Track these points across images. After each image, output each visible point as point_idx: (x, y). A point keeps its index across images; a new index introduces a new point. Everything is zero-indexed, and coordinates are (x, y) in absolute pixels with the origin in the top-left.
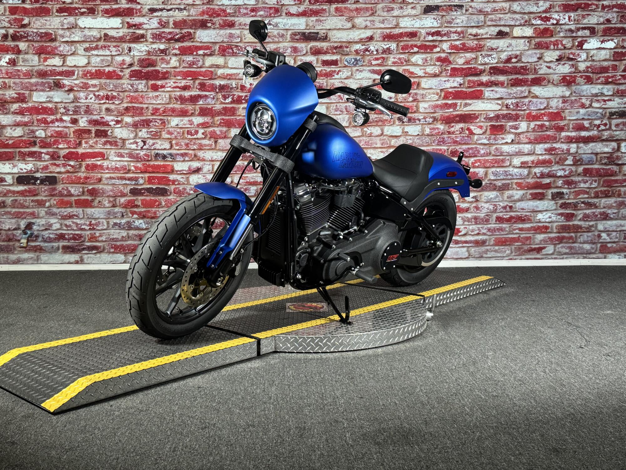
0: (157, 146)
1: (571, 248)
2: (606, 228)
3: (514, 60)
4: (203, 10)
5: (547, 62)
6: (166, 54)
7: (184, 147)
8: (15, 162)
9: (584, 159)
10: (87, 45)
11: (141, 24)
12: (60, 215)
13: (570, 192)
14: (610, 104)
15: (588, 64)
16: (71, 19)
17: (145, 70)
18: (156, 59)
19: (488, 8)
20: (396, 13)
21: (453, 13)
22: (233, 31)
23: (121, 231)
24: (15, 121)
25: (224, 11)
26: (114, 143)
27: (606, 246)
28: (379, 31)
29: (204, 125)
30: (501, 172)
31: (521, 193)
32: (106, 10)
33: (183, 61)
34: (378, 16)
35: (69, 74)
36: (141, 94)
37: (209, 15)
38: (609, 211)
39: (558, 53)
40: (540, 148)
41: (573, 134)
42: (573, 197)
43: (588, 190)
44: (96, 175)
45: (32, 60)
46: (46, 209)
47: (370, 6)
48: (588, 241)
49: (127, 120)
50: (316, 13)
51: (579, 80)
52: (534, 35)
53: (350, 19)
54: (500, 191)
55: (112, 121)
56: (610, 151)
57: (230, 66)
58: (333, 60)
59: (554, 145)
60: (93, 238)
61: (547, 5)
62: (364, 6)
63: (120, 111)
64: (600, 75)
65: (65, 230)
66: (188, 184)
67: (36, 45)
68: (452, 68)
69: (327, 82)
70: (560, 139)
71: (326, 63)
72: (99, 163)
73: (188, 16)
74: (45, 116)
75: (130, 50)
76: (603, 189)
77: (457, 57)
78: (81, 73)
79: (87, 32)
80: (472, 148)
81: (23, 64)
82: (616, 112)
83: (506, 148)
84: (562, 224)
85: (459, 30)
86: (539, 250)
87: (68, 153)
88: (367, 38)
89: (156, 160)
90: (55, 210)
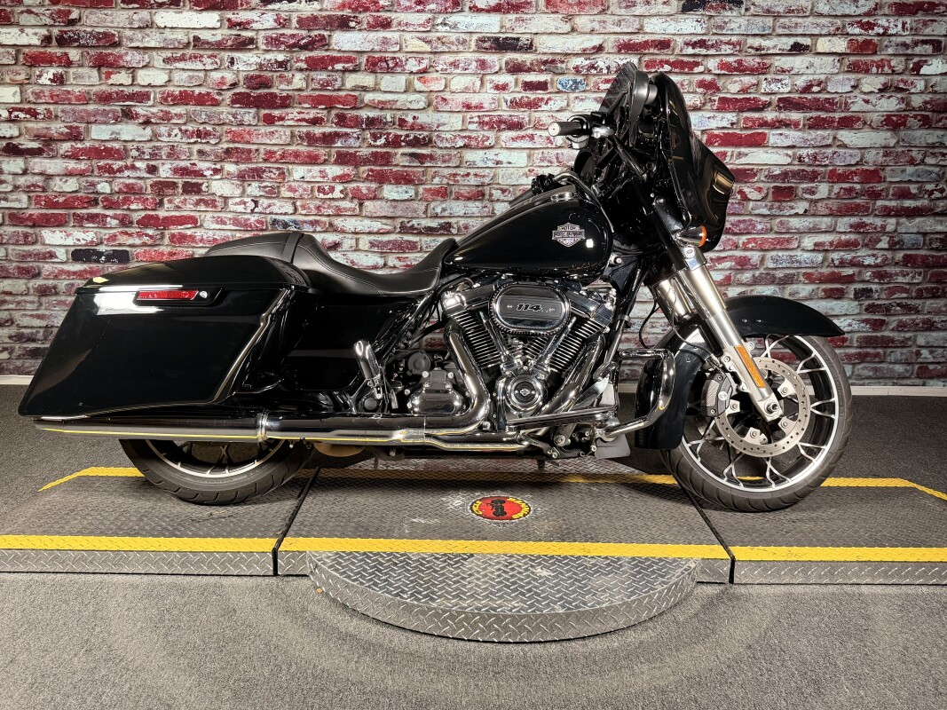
0: (275, 209)
1: (876, 370)
3: (815, 89)
4: (343, 2)
5: (865, 93)
6: (286, 69)
7: (314, 212)
8: (69, 230)
9: (906, 241)
10: (168, 54)
11: (248, 23)
15: (928, 97)
16: (144, 14)
17: (255, 94)
18: (272, 76)
19: (780, 6)
20: (639, 10)
21: (726, 13)
22: (388, 35)
24: (66, 168)
25: (376, 3)
26: (213, 203)
27: (927, 368)
28: (612, 38)
29: (343, 179)
31: (810, 287)
34: (612, 14)
35: (142, 97)
36: (247, 129)
37: (353, 9)
39: (882, 79)
40: (844, 223)
41: (893, 204)
42: (885, 297)
43: (908, 287)
45: (89, 77)
48: (902, 360)
50: (516, 8)
51: (911, 121)
52: (848, 51)
53: (568, 18)
54: (780, 284)
57: (382, 89)
58: (539, 83)
59: (865, 219)
61: (870, 4)
67: (92, 52)
68: (720, 99)
69: (529, 117)
70: (874, 210)
71: (529, 86)
72: (189, 232)
73: (321, 10)
74: (110, 162)
75: (232, 62)
76: (929, 285)
77: (729, 81)
78: (158, 96)
79: (169, 35)
81: (75, 82)
83: (795, 223)
84: (866, 334)
85: (734, 39)
88: (594, 48)
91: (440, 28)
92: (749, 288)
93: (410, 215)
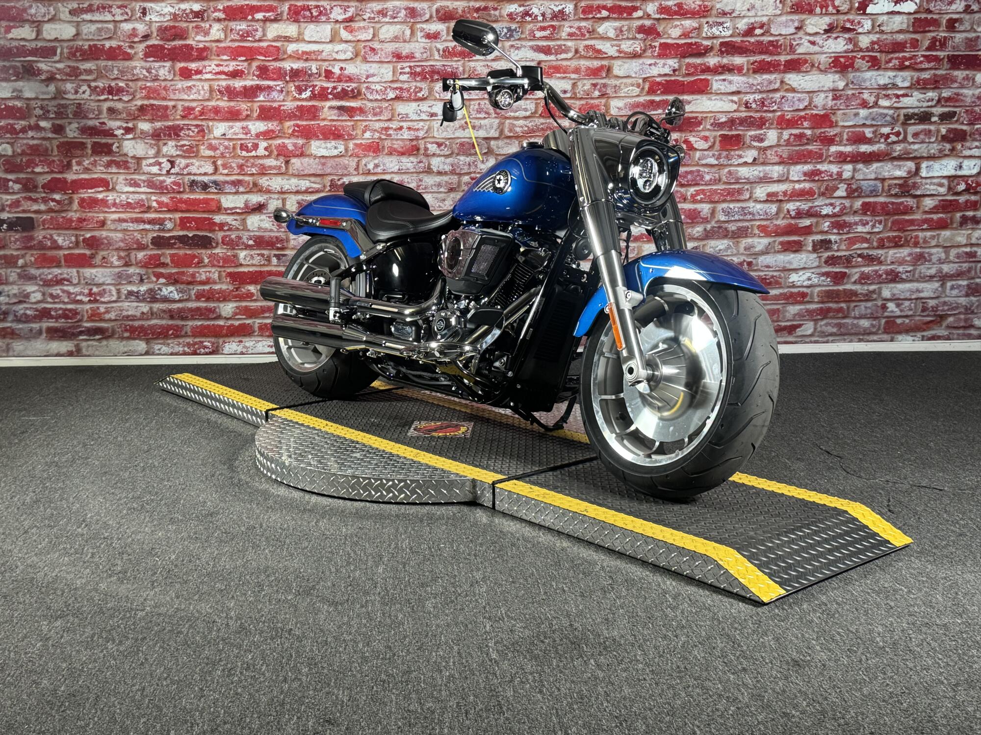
2: (894, 295)
12: (41, 280)
13: (840, 239)
14: (906, 101)
23: (141, 304)
30: (736, 209)
33: (231, 30)
38: (900, 269)
44: (96, 215)
46: (19, 271)
49: (142, 127)
55: (119, 128)
56: (904, 174)
60: (95, 316)
63: (132, 112)
64: (892, 55)
65: (51, 303)
66: (245, 229)
80: (691, 172)
82: (914, 114)
86: (791, 329)
87: (49, 181)
89: (192, 191)
90: (33, 271)
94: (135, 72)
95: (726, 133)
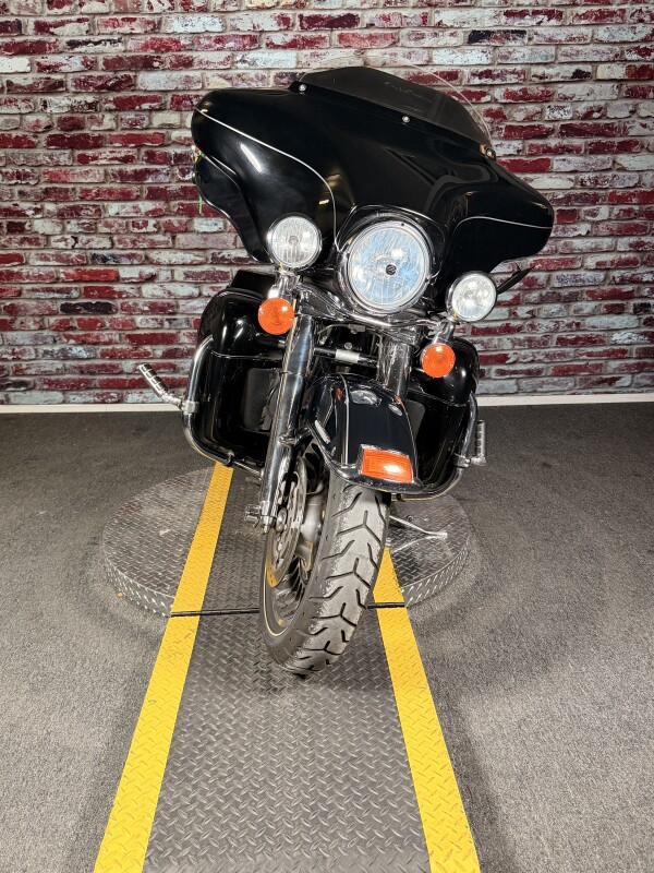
0: (94, 245)
1: (653, 378)
3: (596, 115)
4: (146, 42)
5: (642, 118)
6: (96, 110)
7: (130, 246)
11: (57, 66)
17: (68, 135)
18: (84, 118)
19: (561, 35)
20: (427, 42)
21: (510, 44)
22: (191, 73)
23: (55, 362)
25: (177, 42)
26: (34, 241)
28: (403, 70)
29: (155, 213)
30: (569, 277)
31: (592, 305)
32: (6, 44)
33: (122, 120)
34: (402, 46)
36: (63, 169)
37: (155, 49)
40: (624, 243)
44: (14, 286)
47: (389, 32)
49: (49, 208)
50: (310, 43)
52: (626, 77)
53: (361, 52)
54: (566, 302)
55: (29, 209)
57: (188, 127)
59: (643, 239)
60: (18, 371)
61: (648, 30)
62: (381, 31)
63: (39, 195)
66: (141, 296)
68: (507, 127)
70: (651, 230)
72: (16, 269)
73: (125, 51)
75: (45, 106)
77: (515, 109)
83: (578, 244)
84: (645, 346)
85: (519, 68)
86: (612, 381)
89: (94, 264)
91: (239, 65)
92: (537, 307)
93: (220, 246)
94: (39, 158)
95: (564, 208)
